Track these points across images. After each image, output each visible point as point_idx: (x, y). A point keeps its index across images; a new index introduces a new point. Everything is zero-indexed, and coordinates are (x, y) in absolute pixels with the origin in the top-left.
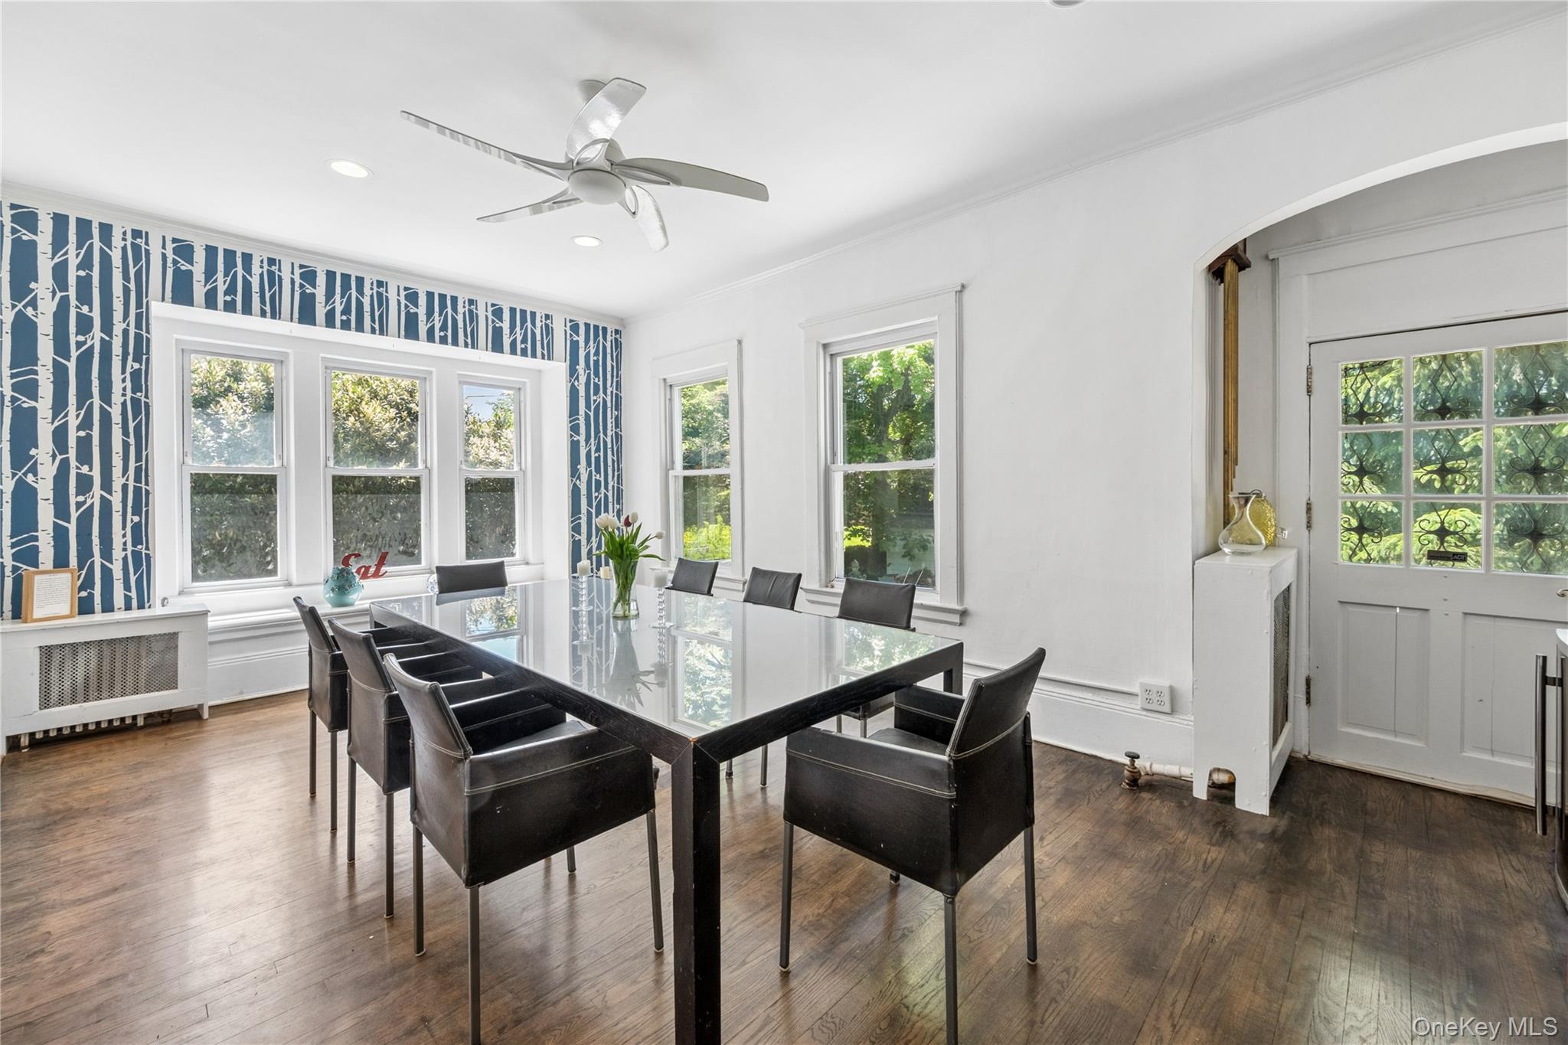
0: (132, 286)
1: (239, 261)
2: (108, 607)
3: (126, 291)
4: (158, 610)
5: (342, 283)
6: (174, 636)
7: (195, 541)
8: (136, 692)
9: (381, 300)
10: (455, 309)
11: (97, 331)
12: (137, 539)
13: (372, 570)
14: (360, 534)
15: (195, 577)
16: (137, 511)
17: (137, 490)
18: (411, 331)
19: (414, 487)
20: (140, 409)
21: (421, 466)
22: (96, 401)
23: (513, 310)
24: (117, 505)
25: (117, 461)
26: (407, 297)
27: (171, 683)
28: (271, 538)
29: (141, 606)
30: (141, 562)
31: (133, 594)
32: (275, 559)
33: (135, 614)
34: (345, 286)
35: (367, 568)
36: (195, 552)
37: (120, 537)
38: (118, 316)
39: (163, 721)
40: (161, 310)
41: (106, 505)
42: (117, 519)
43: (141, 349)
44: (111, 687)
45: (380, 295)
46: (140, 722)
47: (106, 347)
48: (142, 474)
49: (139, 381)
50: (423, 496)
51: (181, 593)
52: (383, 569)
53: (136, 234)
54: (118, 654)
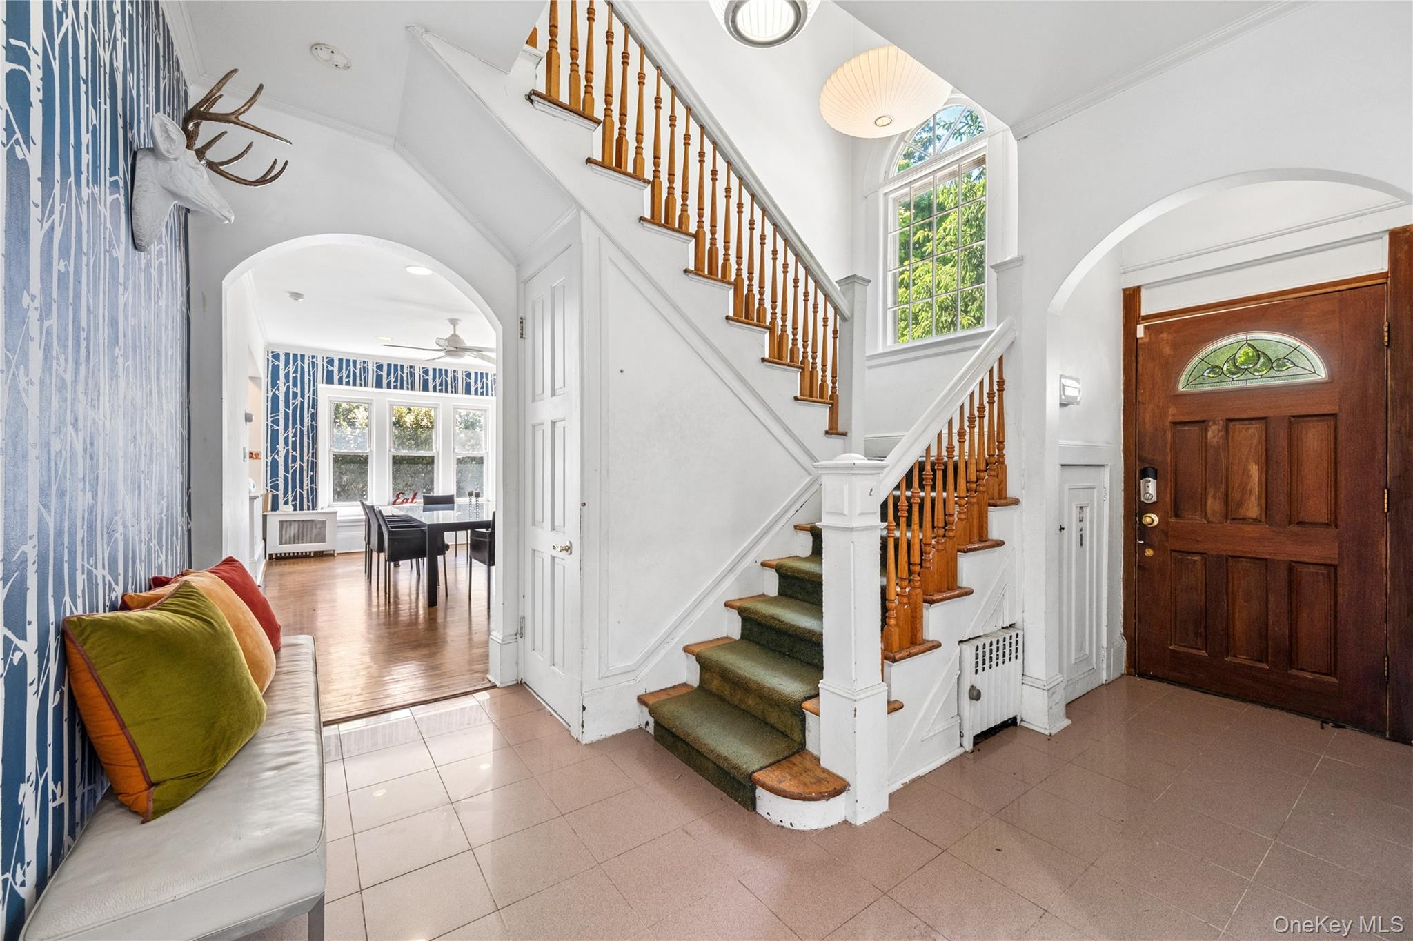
0: (311, 378)
1: (351, 363)
2: (302, 509)
3: (309, 380)
4: (319, 511)
5: (395, 368)
6: (324, 522)
7: (335, 485)
8: (311, 542)
9: (412, 375)
10: (446, 375)
11: (299, 398)
12: (312, 482)
13: (410, 500)
14: (404, 484)
15: (334, 500)
16: (312, 470)
17: (312, 461)
18: (425, 388)
19: (431, 461)
20: (314, 428)
21: (434, 451)
22: (299, 426)
23: (476, 373)
24: (305, 468)
25: (305, 450)
26: (423, 372)
27: (324, 541)
28: (365, 484)
29: (313, 509)
30: (313, 491)
31: (310, 504)
32: (367, 493)
33: (311, 511)
34: (396, 370)
35: (408, 500)
36: (335, 490)
37: (306, 480)
38: (306, 391)
39: (320, 555)
40: (322, 387)
41: (301, 467)
42: (305, 473)
43: (314, 404)
44: (302, 540)
45: (411, 372)
46: (312, 555)
47: (302, 403)
48: (314, 455)
49: (314, 417)
50: (435, 466)
51: (329, 506)
52: (415, 500)
53: (313, 357)
54: (305, 526)
